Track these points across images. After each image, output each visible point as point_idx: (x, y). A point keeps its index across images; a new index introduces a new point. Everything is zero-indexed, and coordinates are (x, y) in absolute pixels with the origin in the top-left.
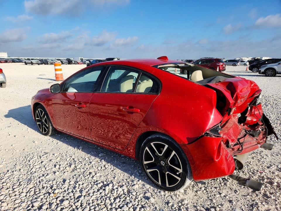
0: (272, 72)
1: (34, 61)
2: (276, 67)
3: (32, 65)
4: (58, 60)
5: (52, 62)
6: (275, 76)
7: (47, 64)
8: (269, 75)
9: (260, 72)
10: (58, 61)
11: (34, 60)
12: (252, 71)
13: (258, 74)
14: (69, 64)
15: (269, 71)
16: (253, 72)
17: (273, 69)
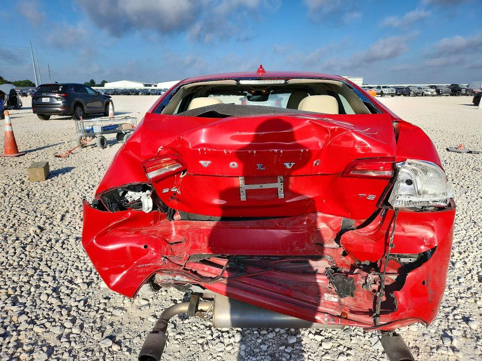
1: (385, 91)
3: (381, 96)
4: (432, 87)
5: (418, 91)
7: (409, 95)
10: (431, 90)
11: (385, 89)
14: (452, 95)
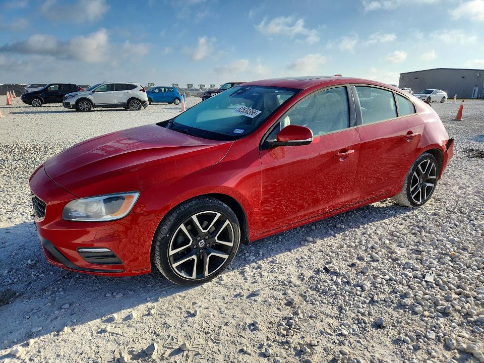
0: (87, 104)
2: (90, 97)
6: (90, 111)
8: (84, 109)
9: (67, 105)
12: (31, 106)
13: (63, 109)
15: (83, 103)
16: (34, 107)
17: (88, 100)
